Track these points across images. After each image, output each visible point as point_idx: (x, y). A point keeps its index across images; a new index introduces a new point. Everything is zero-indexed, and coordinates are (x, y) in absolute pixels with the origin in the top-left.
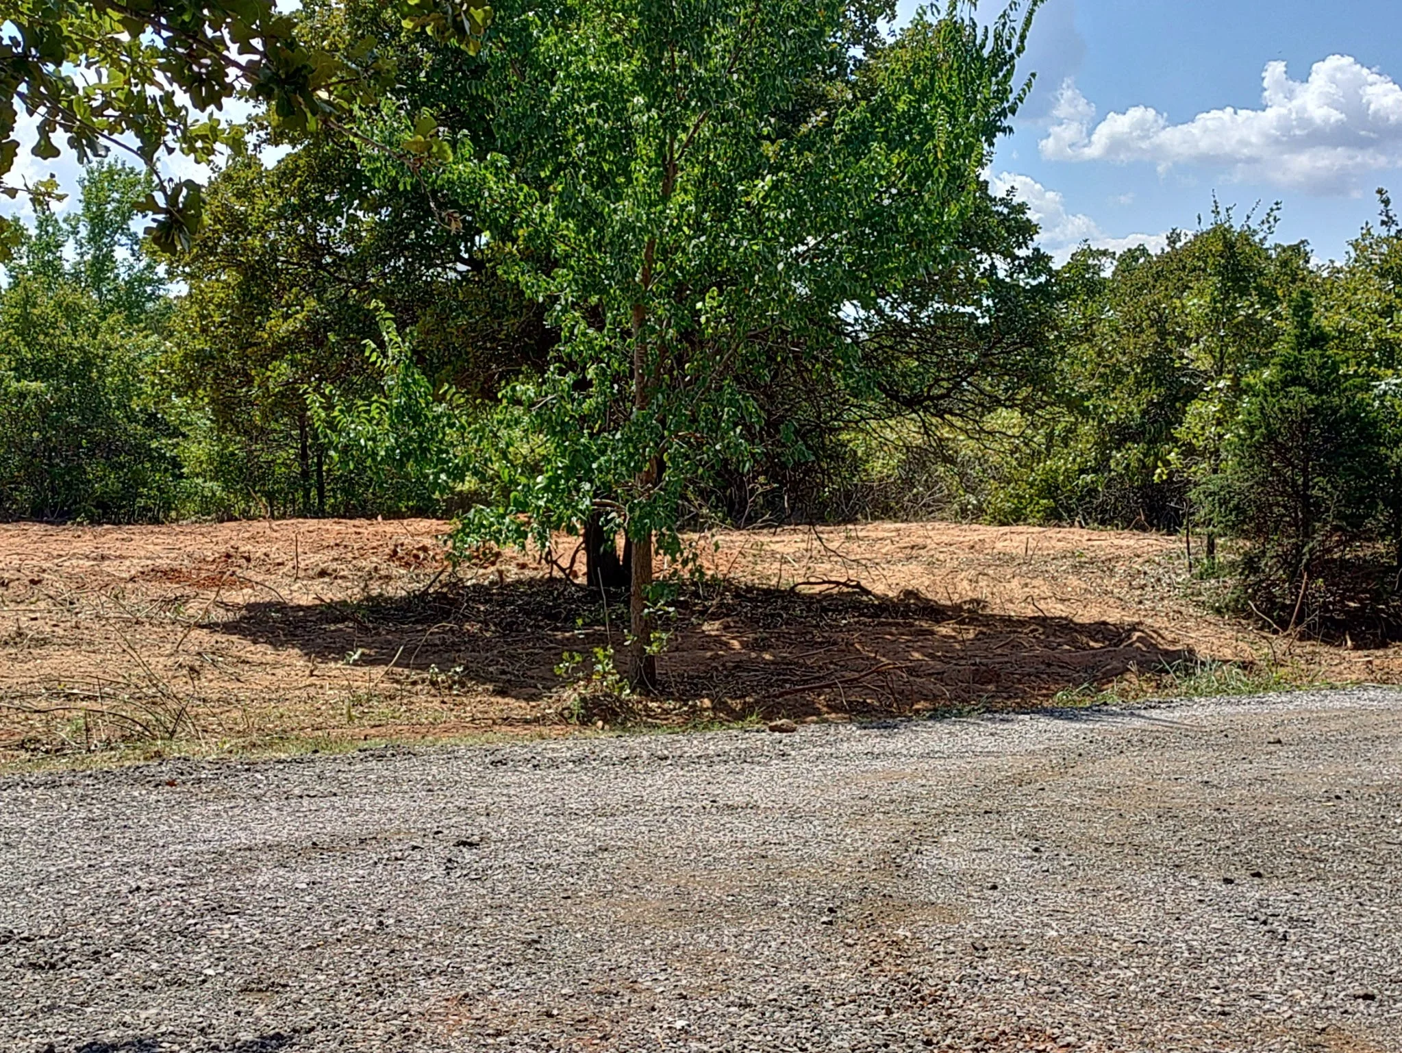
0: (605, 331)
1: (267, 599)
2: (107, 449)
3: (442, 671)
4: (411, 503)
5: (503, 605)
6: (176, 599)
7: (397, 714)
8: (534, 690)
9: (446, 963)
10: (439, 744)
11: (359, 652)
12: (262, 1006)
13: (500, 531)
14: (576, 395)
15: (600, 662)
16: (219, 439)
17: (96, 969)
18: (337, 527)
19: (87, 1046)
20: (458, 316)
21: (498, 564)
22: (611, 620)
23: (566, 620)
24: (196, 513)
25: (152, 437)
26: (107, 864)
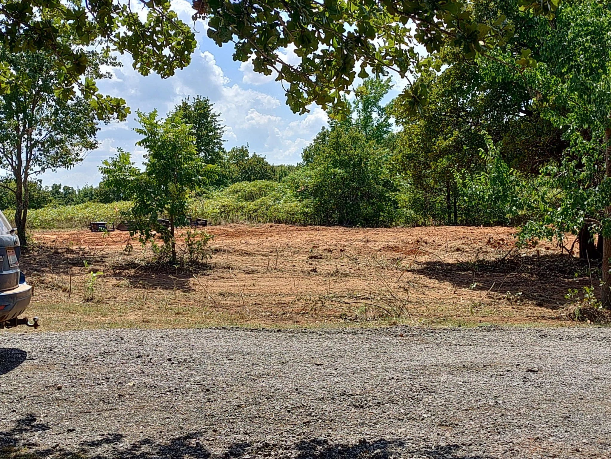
0: (592, 141)
1: (435, 260)
2: (368, 196)
3: (512, 294)
4: (495, 220)
5: (539, 266)
6: (397, 259)
7: (492, 312)
8: (556, 305)
9: (528, 422)
10: (514, 326)
11: (476, 284)
12: (448, 433)
13: (540, 232)
14: (577, 171)
15: (587, 293)
16: (413, 192)
17: (379, 410)
18: (463, 230)
19: (379, 440)
20: (521, 136)
21: (536, 247)
22: (592, 274)
23: (569, 273)
24: (403, 223)
25: (387, 191)
26: (379, 367)
